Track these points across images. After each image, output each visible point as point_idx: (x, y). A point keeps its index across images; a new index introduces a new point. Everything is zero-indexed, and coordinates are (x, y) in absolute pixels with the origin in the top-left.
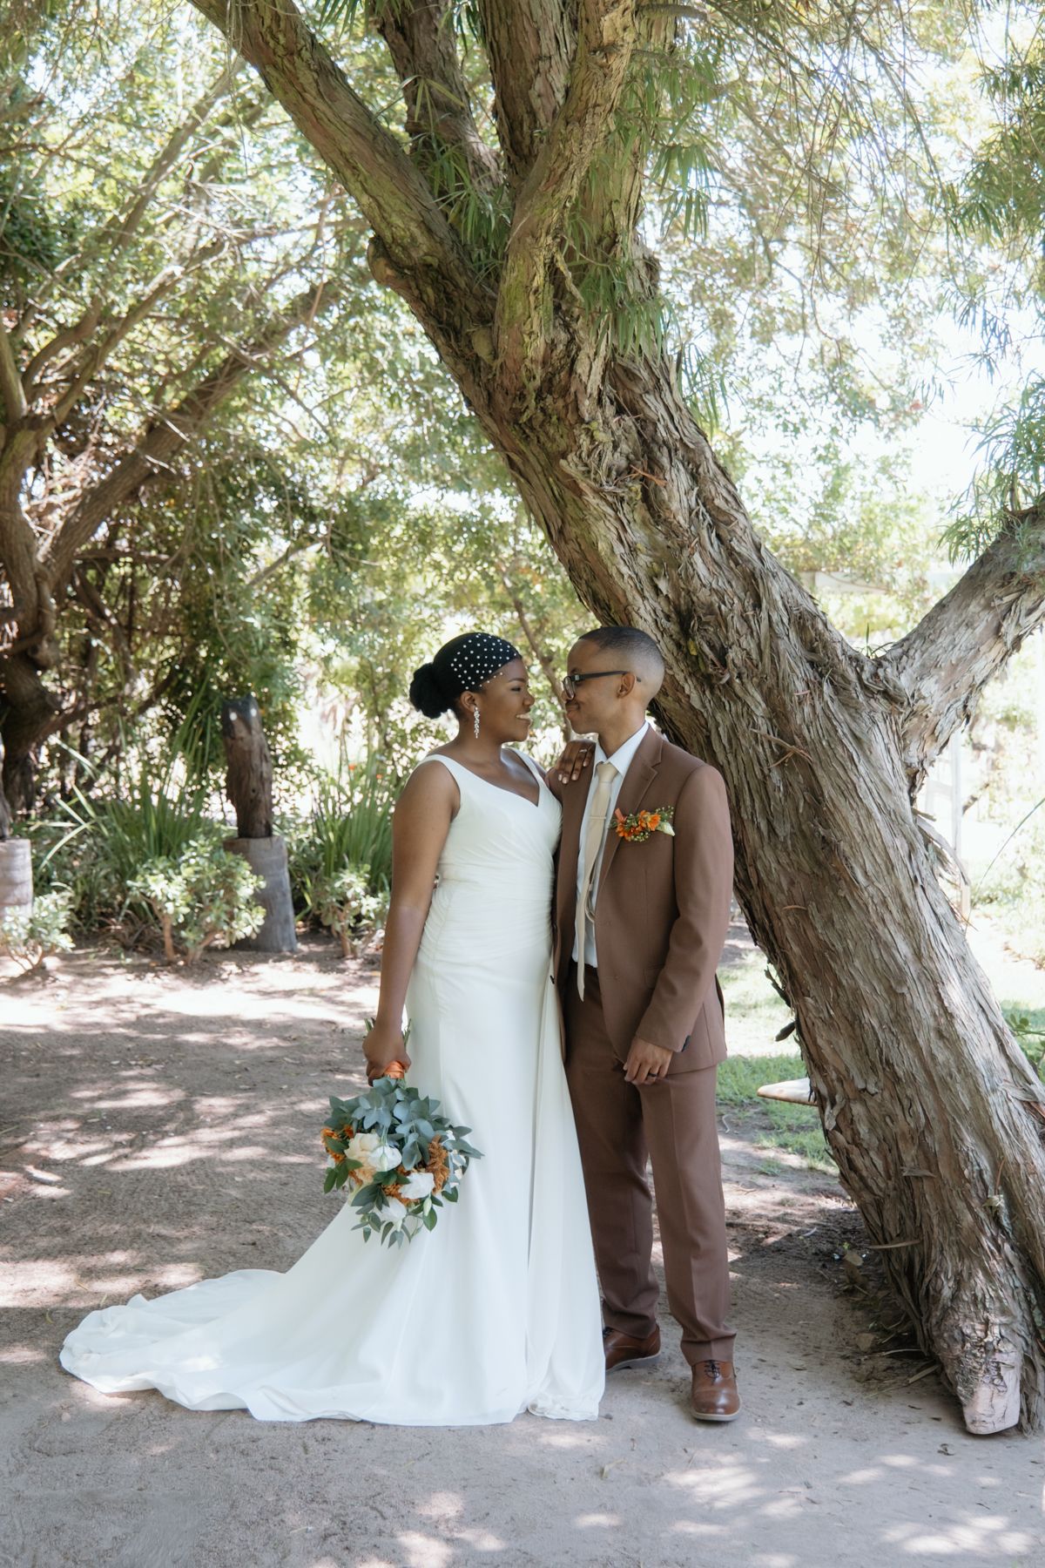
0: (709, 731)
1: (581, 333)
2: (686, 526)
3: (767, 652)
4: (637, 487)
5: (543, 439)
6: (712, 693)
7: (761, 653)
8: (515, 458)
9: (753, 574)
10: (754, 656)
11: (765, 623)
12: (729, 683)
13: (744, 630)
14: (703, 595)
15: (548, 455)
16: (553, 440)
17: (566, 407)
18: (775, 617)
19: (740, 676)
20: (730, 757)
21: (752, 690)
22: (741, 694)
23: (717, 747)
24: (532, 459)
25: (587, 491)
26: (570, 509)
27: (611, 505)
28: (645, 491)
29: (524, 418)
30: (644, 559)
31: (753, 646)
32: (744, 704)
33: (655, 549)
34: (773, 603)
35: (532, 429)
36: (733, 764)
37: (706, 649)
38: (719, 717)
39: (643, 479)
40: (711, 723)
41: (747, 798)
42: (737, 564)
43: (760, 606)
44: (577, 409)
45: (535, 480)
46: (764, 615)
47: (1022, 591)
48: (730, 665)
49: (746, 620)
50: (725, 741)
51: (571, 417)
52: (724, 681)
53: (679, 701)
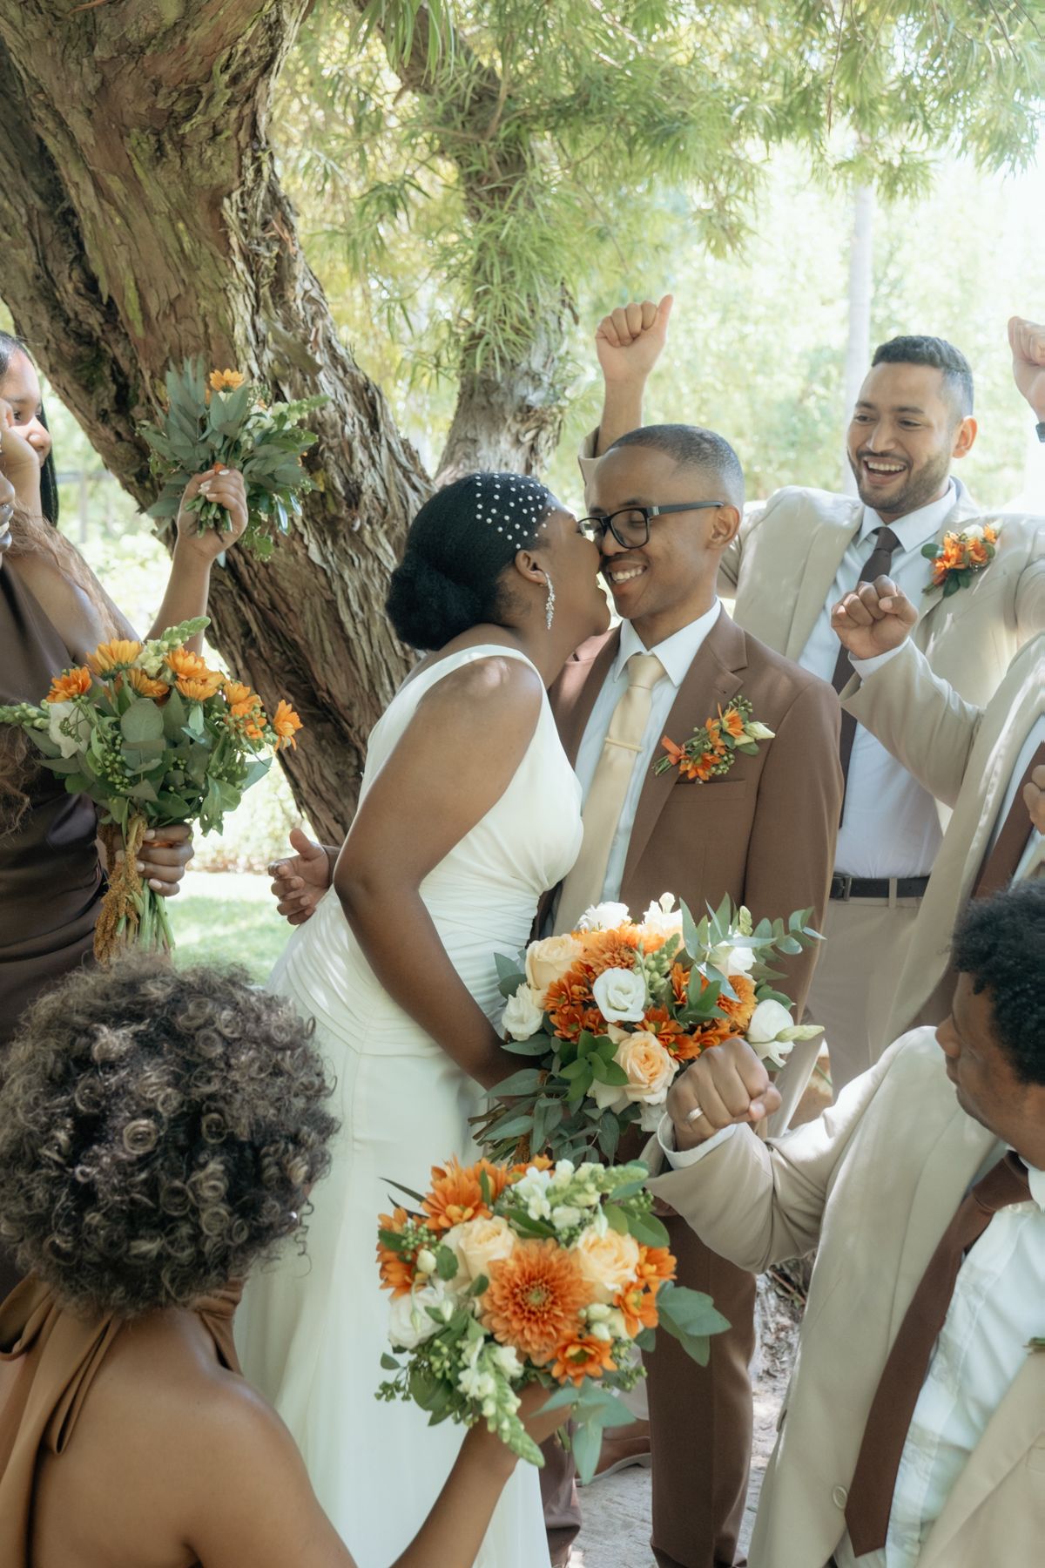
0: (335, 595)
1: (285, 16)
2: (302, 313)
3: (393, 489)
4: (276, 249)
5: (190, 161)
6: (334, 543)
7: (387, 491)
8: (115, 185)
9: (367, 387)
10: (382, 495)
11: (384, 451)
12: (361, 527)
13: (366, 462)
14: (331, 412)
15: (189, 185)
16: (209, 168)
17: (240, 118)
18: (394, 445)
19: (369, 521)
20: (360, 629)
21: (384, 540)
22: (371, 545)
23: (345, 617)
24: (151, 191)
25: (236, 247)
26: (204, 272)
27: (252, 273)
28: (278, 256)
29: (186, 128)
30: (268, 356)
31: (378, 481)
32: (377, 558)
33: (276, 342)
34: (388, 425)
35: (181, 145)
36: (364, 638)
37: (338, 484)
38: (346, 576)
39: (280, 240)
40: (336, 585)
41: (386, 681)
42: (345, 371)
43: (378, 430)
44: (254, 125)
45: (140, 222)
46: (384, 442)
47: (540, 429)
48: (362, 505)
49: (366, 447)
50: (355, 607)
51: (243, 136)
52: (356, 528)
53: (295, 553)
